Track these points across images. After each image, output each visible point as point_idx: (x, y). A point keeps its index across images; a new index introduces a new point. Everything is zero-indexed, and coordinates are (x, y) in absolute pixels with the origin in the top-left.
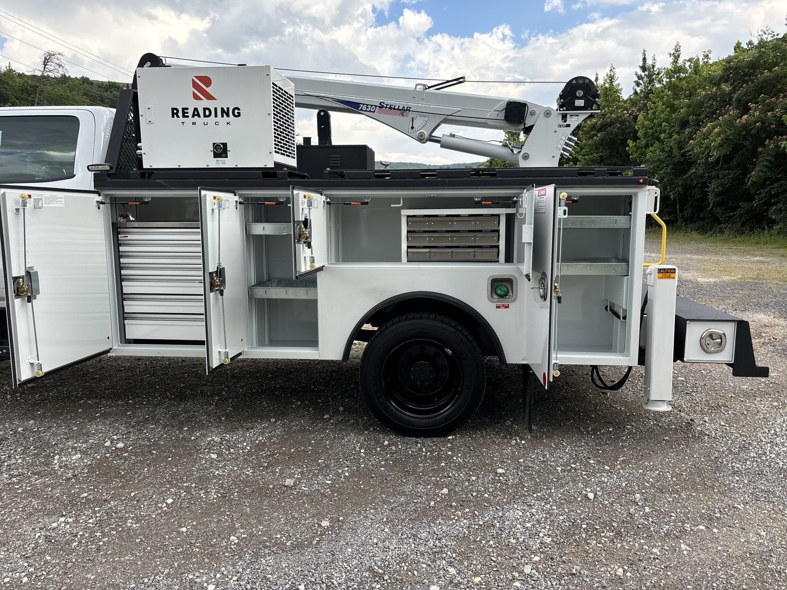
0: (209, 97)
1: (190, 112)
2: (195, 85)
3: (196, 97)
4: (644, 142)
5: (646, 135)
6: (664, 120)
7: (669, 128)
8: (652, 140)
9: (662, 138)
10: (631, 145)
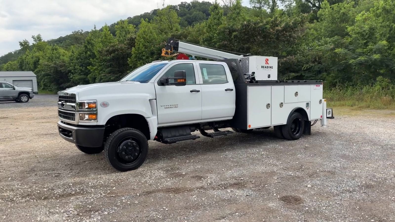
0: (268, 64)
1: (265, 67)
2: (266, 61)
3: (266, 64)
4: (135, 59)
5: (136, 57)
6: (144, 51)
7: (146, 54)
8: (138, 59)
9: (144, 58)
10: (130, 60)
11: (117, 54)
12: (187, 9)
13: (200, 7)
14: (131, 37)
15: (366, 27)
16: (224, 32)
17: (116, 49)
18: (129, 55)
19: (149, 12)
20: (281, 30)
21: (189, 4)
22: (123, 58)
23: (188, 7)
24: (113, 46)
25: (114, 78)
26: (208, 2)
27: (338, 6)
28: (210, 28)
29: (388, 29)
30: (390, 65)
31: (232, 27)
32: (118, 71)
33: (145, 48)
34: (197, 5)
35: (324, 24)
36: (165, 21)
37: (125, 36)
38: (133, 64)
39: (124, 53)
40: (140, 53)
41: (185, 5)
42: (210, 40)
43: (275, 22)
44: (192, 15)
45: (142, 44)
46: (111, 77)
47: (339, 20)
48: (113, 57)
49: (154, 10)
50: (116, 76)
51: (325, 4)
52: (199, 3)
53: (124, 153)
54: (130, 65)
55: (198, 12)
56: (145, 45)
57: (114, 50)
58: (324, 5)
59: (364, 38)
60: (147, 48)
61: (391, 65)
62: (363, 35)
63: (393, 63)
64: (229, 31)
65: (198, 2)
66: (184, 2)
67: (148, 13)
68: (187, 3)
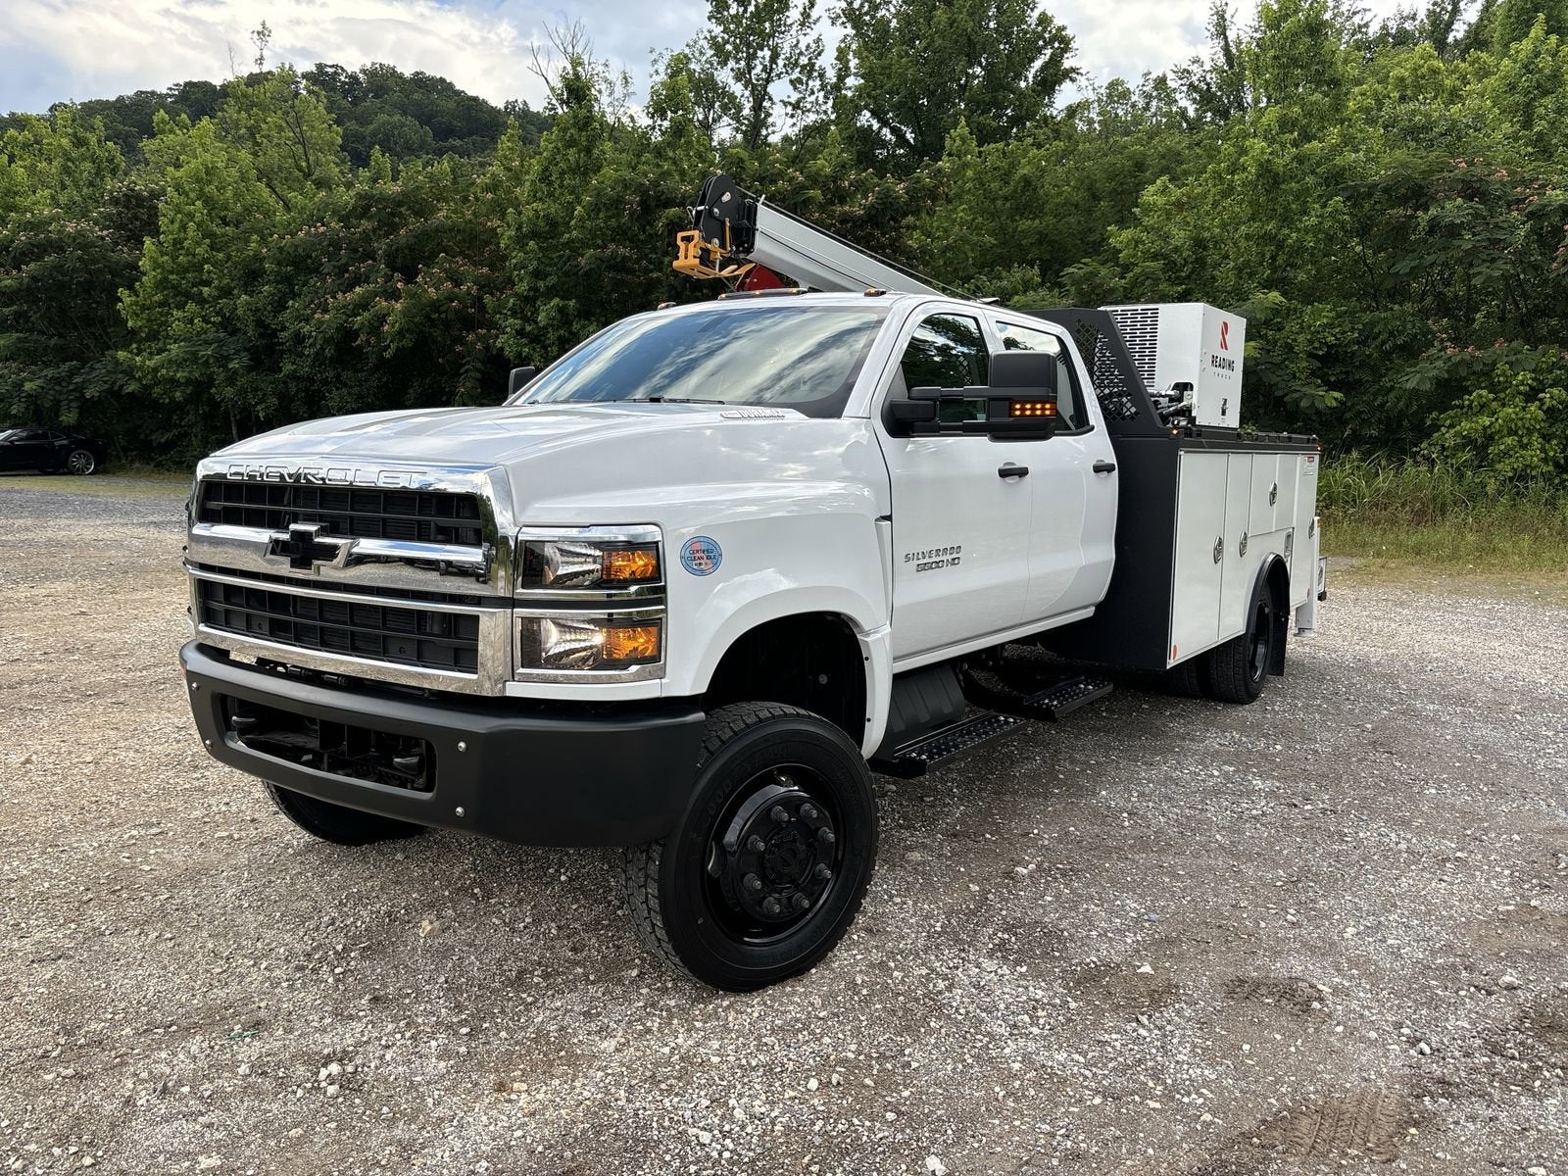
1: (1218, 361)
4: (158, 297)
5: (161, 284)
6: (206, 261)
7: (219, 278)
8: (176, 296)
9: (206, 295)
10: (128, 300)
11: (58, 268)
12: (346, 97)
13: (407, 96)
14: (133, 190)
15: (1179, 236)
16: (617, 203)
17: (50, 242)
18: (130, 275)
19: (162, 89)
20: (860, 217)
21: (353, 77)
22: (88, 287)
23: (349, 91)
24: (30, 226)
25: (38, 382)
26: (442, 80)
27: (1004, 153)
28: (550, 184)
29: (1269, 250)
30: (1275, 385)
31: (655, 184)
32: (61, 349)
33: (212, 247)
34: (390, 83)
35: (961, 214)
36: (274, 133)
37: (91, 184)
38: (149, 320)
39: (95, 262)
40: (186, 270)
41: (334, 80)
42: (548, 232)
43: (835, 182)
44: (371, 127)
45: (199, 225)
46: (25, 380)
47: (1008, 205)
48: (34, 279)
49: (187, 84)
50: (50, 372)
51: (964, 141)
52: (401, 76)
53: (758, 884)
54: (130, 324)
55: (396, 118)
56: (211, 235)
57: (39, 246)
58: (958, 142)
59: (1177, 278)
60: (219, 250)
61: (1279, 386)
62: (1171, 266)
63: (1285, 377)
64: (642, 203)
65: (392, 73)
66: (331, 67)
67: (153, 93)
68: (342, 68)
